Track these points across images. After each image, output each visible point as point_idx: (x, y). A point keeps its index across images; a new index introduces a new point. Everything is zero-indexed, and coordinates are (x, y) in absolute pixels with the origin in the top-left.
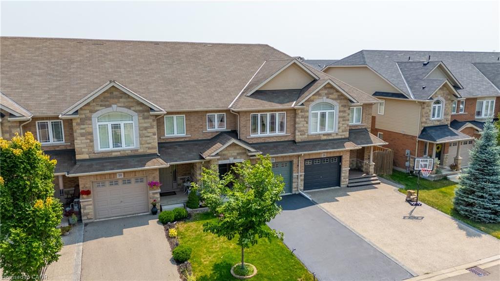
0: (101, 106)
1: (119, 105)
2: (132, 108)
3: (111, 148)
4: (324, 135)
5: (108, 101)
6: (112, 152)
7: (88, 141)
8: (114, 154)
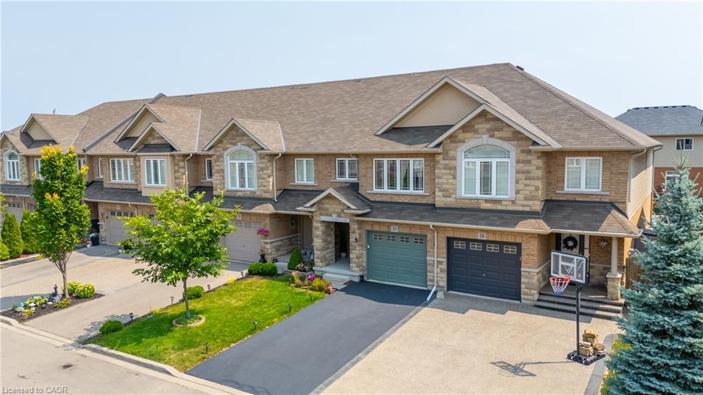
0: (231, 144)
1: (243, 143)
2: (252, 147)
3: (238, 188)
4: (487, 201)
5: (234, 139)
6: (237, 191)
8: (239, 194)
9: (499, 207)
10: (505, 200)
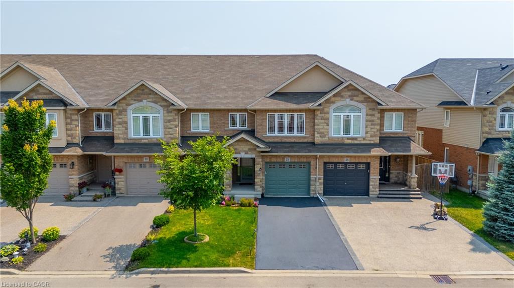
0: (135, 100)
1: (148, 100)
2: (159, 103)
3: (142, 136)
4: (348, 139)
5: (140, 97)
6: (141, 139)
7: (124, 128)
8: (143, 141)
9: (356, 142)
10: (360, 138)
